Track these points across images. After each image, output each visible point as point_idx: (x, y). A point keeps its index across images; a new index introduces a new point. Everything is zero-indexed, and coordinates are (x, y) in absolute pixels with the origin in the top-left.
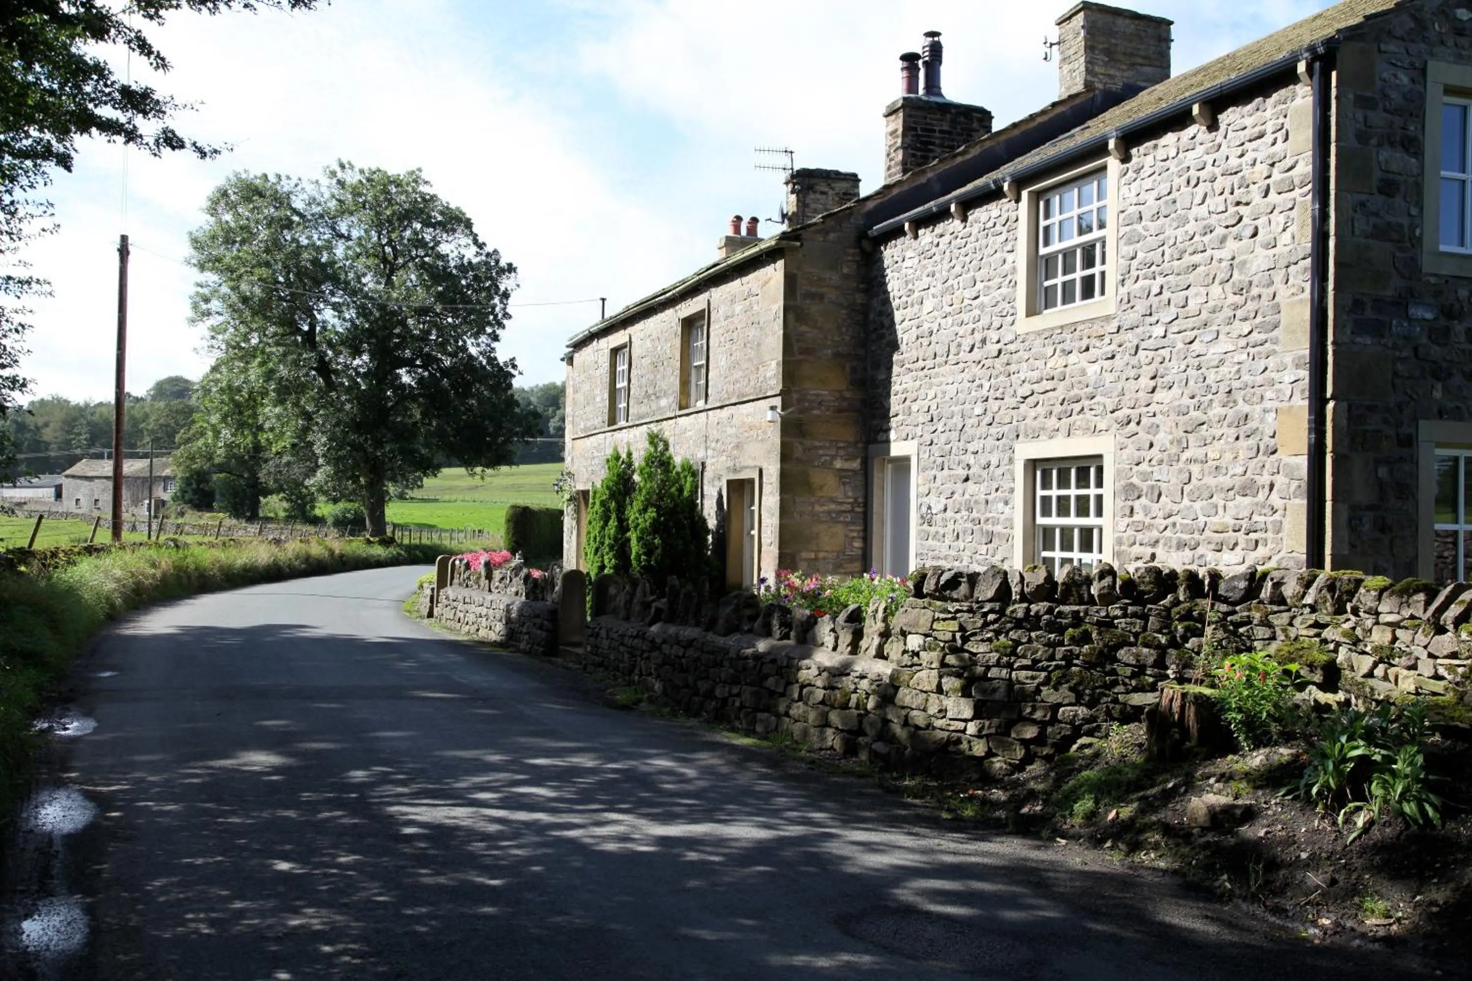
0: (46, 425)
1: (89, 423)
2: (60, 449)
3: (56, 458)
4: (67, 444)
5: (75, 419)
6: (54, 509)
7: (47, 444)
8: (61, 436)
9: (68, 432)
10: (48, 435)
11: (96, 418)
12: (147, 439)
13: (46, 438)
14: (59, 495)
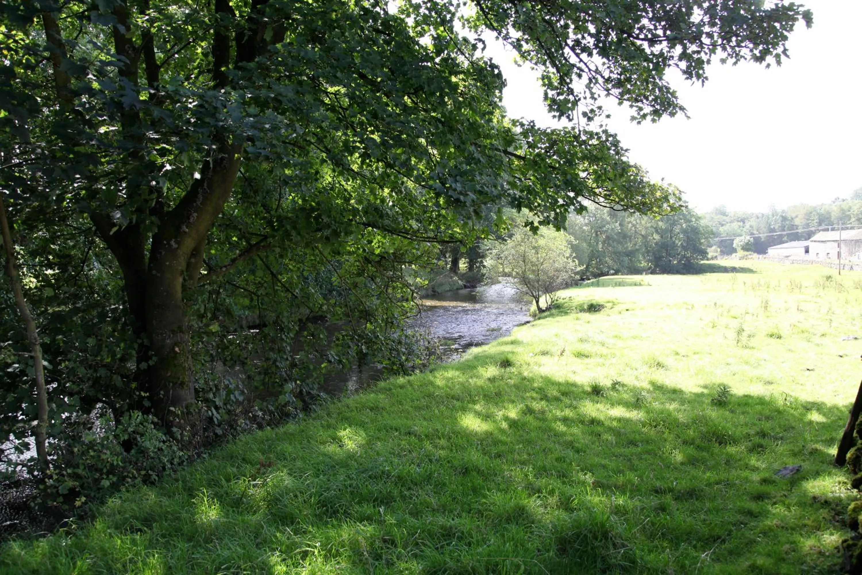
0: (797, 217)
1: (818, 214)
2: (804, 228)
3: (803, 232)
4: (808, 225)
5: (811, 213)
6: (805, 259)
7: (797, 226)
8: (804, 222)
9: (808, 220)
10: (797, 222)
11: (822, 211)
12: (853, 219)
13: (796, 223)
14: (807, 251)
